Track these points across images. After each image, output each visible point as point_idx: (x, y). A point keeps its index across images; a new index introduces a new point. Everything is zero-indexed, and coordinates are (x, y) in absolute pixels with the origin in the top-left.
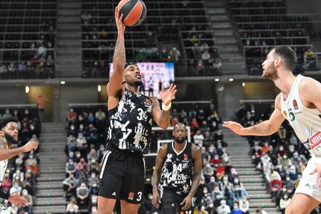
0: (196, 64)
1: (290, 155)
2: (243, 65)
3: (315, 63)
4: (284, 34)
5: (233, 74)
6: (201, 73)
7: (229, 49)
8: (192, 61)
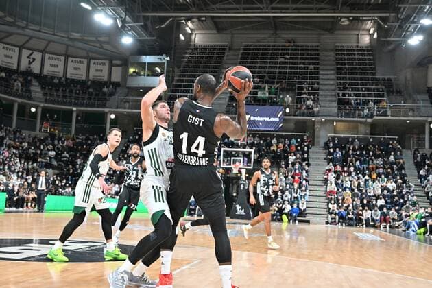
0: (301, 108)
1: (350, 174)
2: (336, 110)
3: (386, 111)
4: (369, 90)
5: (325, 116)
6: (303, 114)
7: (329, 98)
8: (299, 106)
